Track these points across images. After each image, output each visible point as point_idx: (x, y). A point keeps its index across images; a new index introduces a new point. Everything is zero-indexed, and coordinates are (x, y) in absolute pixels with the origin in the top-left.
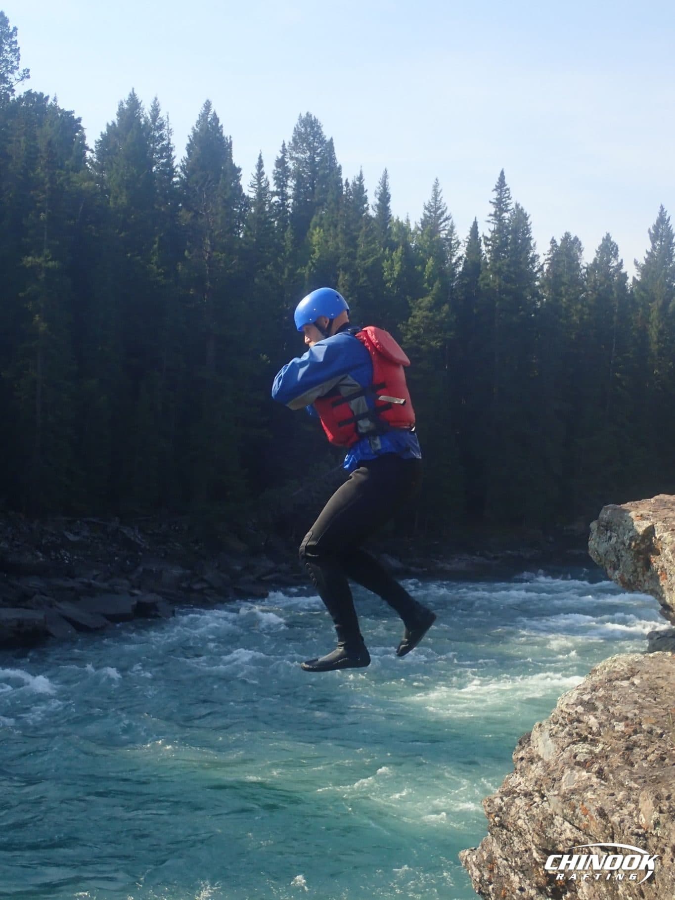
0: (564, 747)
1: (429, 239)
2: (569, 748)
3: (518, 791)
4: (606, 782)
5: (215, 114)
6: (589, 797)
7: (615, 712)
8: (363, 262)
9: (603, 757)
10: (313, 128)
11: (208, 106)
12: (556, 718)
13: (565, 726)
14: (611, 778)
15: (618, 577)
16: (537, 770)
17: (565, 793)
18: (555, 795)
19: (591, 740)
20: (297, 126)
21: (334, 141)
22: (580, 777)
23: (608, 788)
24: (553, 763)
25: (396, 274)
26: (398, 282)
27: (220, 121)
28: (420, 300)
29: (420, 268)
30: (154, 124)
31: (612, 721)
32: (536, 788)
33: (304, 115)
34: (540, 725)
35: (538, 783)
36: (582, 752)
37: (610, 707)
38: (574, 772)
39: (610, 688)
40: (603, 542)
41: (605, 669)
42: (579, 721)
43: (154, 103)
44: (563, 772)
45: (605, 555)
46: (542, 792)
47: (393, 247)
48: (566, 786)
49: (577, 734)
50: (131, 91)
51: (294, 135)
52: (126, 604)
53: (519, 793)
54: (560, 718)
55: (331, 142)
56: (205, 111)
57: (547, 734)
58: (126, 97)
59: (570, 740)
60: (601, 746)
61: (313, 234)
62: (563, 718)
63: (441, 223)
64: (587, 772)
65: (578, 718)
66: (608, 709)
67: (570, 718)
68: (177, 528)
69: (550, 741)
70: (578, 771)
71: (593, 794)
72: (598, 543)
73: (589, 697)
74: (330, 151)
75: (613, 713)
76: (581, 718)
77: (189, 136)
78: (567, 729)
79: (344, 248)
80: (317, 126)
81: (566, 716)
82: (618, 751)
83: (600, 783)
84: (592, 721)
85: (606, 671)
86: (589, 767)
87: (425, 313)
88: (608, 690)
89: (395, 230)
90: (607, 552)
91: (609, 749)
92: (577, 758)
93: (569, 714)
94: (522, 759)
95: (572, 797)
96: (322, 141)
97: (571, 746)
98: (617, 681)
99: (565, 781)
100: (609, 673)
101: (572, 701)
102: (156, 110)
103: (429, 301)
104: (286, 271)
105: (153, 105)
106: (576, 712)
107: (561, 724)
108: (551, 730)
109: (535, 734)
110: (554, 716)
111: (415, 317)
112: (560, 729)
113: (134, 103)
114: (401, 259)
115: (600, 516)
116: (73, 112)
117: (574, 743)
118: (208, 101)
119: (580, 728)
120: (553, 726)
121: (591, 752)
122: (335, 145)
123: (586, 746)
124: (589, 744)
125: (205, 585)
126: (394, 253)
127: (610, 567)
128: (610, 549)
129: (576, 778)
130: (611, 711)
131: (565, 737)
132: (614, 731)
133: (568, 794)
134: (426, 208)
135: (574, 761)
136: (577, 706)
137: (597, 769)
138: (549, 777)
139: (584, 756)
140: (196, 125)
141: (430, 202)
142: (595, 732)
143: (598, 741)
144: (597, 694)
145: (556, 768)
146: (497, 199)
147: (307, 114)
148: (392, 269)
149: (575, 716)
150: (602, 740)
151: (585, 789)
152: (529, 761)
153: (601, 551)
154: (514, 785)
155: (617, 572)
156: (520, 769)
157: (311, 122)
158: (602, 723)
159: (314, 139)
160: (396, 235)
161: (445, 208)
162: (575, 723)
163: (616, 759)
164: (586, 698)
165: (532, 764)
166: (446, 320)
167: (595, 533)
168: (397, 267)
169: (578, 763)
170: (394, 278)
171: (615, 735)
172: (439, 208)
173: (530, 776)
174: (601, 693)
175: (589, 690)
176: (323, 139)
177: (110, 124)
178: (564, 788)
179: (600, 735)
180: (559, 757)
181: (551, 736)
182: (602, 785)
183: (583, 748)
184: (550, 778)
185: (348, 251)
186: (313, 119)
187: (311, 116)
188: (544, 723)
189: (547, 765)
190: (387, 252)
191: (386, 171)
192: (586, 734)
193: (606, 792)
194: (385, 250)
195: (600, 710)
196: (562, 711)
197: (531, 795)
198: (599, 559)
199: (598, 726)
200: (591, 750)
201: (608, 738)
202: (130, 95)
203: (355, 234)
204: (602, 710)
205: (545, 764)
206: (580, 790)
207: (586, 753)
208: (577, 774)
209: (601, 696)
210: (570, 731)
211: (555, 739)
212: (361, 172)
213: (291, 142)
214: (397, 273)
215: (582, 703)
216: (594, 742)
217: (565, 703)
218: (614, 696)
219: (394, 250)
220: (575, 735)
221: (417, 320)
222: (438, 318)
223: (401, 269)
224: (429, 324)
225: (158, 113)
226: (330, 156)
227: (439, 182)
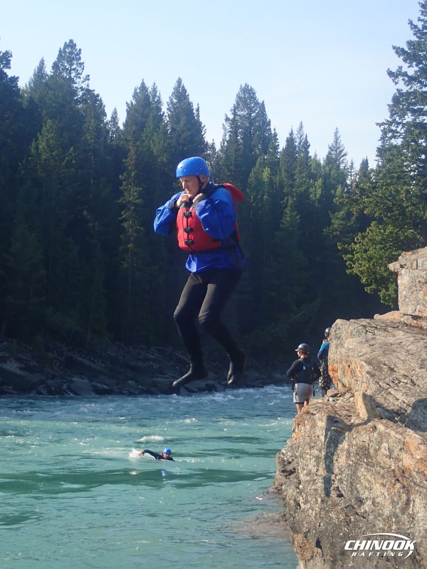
1: (337, 171)
5: (183, 87)
8: (298, 190)
10: (250, 94)
11: (179, 81)
20: (239, 93)
25: (318, 196)
26: (319, 201)
27: (187, 92)
28: (336, 214)
29: (333, 191)
30: (154, 100)
33: (243, 85)
43: (154, 86)
50: (142, 81)
51: (236, 99)
55: (263, 104)
56: (178, 85)
58: (139, 85)
61: (263, 171)
63: (341, 158)
74: (262, 110)
79: (286, 181)
80: (253, 92)
87: (341, 222)
89: (313, 166)
96: (257, 103)
102: (155, 90)
103: (343, 214)
104: (252, 197)
105: (153, 88)
111: (334, 224)
113: (143, 87)
114: (320, 187)
116: (94, 91)
118: (179, 78)
122: (265, 106)
126: (316, 182)
134: (330, 148)
141: (332, 144)
146: (381, 146)
147: (246, 84)
148: (316, 192)
157: (249, 90)
159: (250, 101)
160: (314, 169)
161: (343, 148)
166: (354, 226)
168: (319, 192)
170: (317, 199)
172: (339, 148)
176: (257, 101)
177: (129, 102)
185: (290, 183)
186: (250, 88)
187: (248, 86)
190: (311, 182)
191: (301, 123)
194: (310, 180)
202: (142, 84)
203: (293, 172)
213: (235, 104)
219: (315, 181)
221: (336, 226)
222: (349, 224)
223: (322, 193)
224: (343, 228)
225: (156, 93)
226: (262, 113)
227: (338, 130)
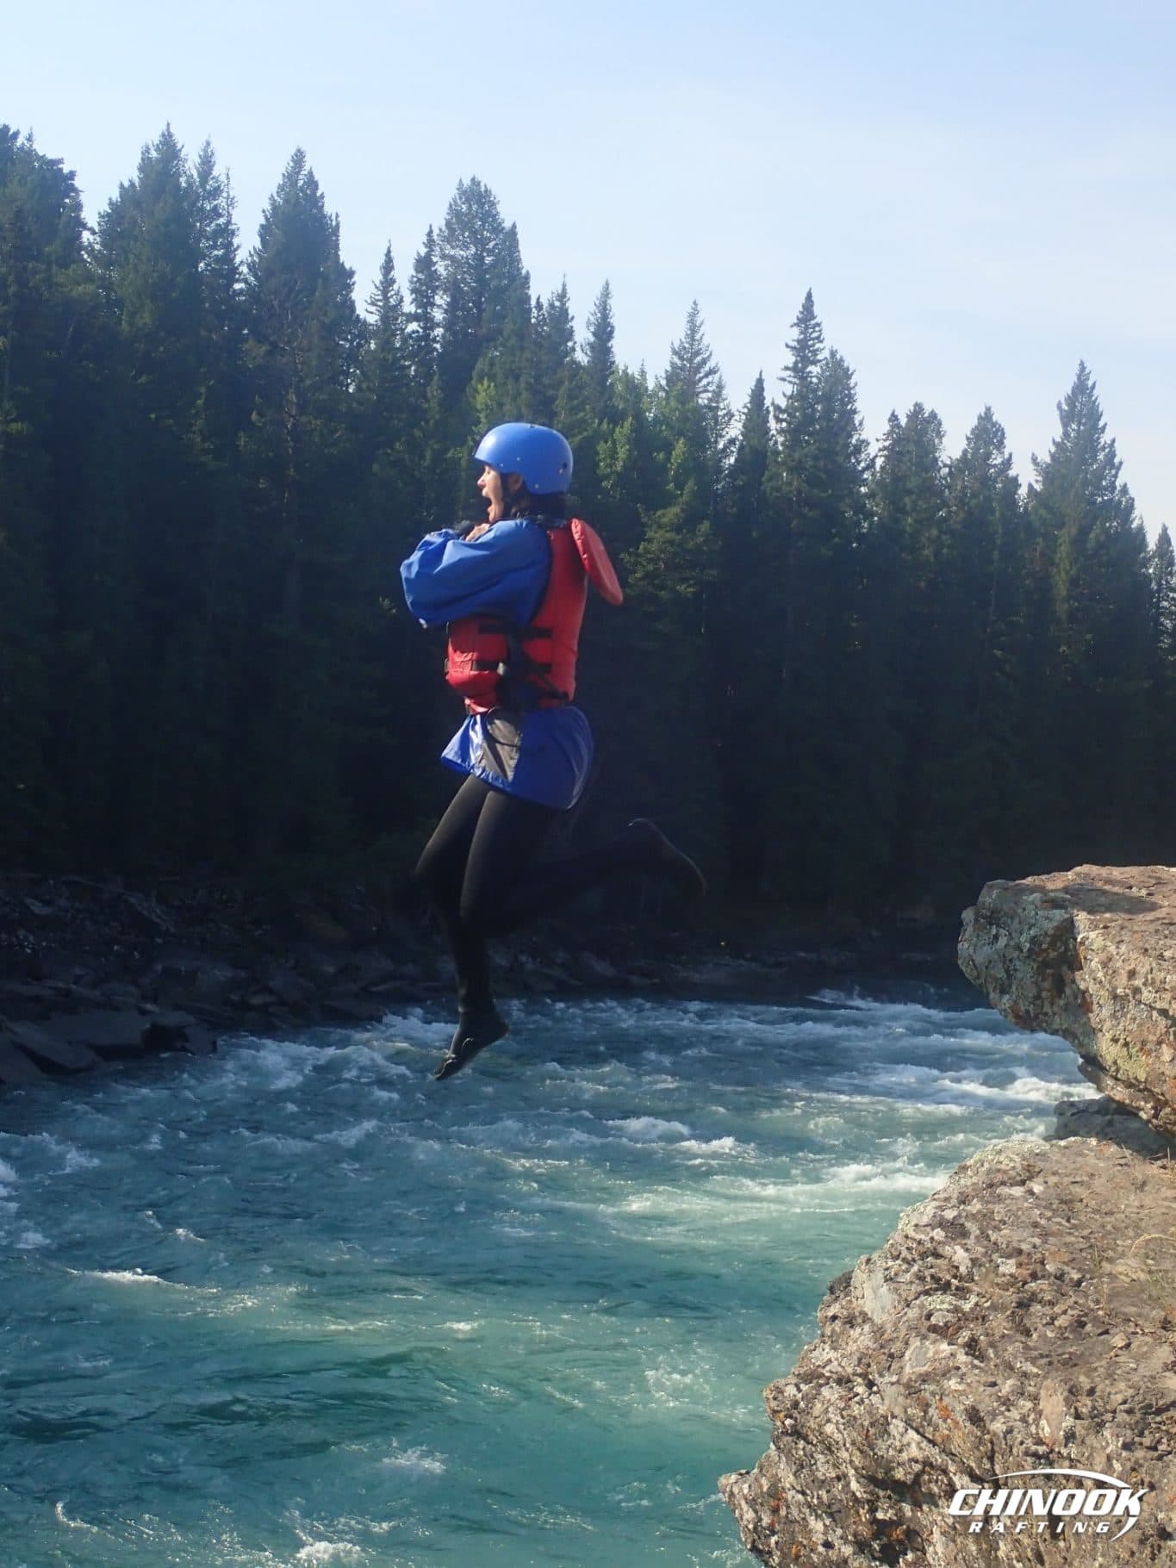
0: (909, 1299)
1: (680, 406)
2: (918, 1302)
3: (828, 1374)
4: (982, 1362)
5: (311, 173)
6: (953, 1387)
7: (1000, 1240)
9: (977, 1319)
10: (481, 205)
11: (299, 159)
12: (896, 1249)
13: (911, 1263)
14: (992, 1355)
15: (1007, 1005)
16: (861, 1338)
17: (910, 1380)
18: (893, 1384)
19: (957, 1288)
20: (455, 200)
21: (518, 230)
22: (936, 1352)
23: (986, 1372)
24: (889, 1328)
25: (619, 466)
26: (622, 479)
27: (320, 187)
28: (659, 513)
29: (661, 456)
30: (204, 190)
31: (995, 1256)
32: (859, 1370)
33: (467, 182)
34: (868, 1261)
35: (864, 1360)
36: (940, 1310)
37: (990, 1232)
38: (927, 1343)
39: (990, 1199)
40: (984, 944)
41: (982, 1165)
42: (937, 1255)
43: (205, 151)
44: (907, 1343)
45: (987, 968)
46: (870, 1377)
47: (616, 418)
48: (912, 1367)
49: (932, 1277)
50: (165, 128)
51: (448, 217)
52: (131, 1029)
53: (829, 1378)
54: (903, 1248)
55: (513, 233)
56: (294, 168)
57: (880, 1276)
58: (156, 139)
59: (920, 1288)
60: (973, 1299)
61: (476, 391)
62: (908, 1248)
63: (701, 379)
64: (949, 1344)
65: (935, 1249)
66: (988, 1236)
67: (921, 1249)
68: (224, 897)
69: (884, 1289)
70: (934, 1342)
71: (959, 1383)
72: (976, 946)
73: (955, 1213)
74: (510, 246)
75: (995, 1244)
76: (940, 1250)
77: (264, 211)
78: (915, 1268)
80: (490, 201)
81: (914, 1246)
82: (1003, 1308)
83: (972, 1363)
84: (960, 1255)
85: (984, 1169)
86: (952, 1335)
87: (671, 536)
88: (988, 1202)
89: (619, 388)
90: (990, 962)
91: (988, 1304)
92: (932, 1319)
93: (919, 1243)
94: (834, 1318)
95: (922, 1387)
96: (497, 229)
97: (922, 1298)
98: (1002, 1187)
99: (910, 1359)
100: (989, 1172)
101: (925, 1220)
102: (207, 163)
103: (675, 515)
104: (428, 455)
105: (202, 153)
106: (932, 1238)
107: (904, 1260)
108: (887, 1269)
109: (859, 1276)
110: (892, 1245)
111: (650, 541)
112: (904, 1267)
113: (169, 149)
114: (629, 441)
115: (980, 899)
116: (60, 161)
117: (927, 1293)
118: (299, 150)
119: (938, 1267)
120: (890, 1263)
121: (957, 1310)
122: (519, 236)
123: (948, 1300)
124: (954, 1295)
125: (269, 999)
126: (617, 430)
127: (995, 987)
128: (996, 957)
129: (930, 1354)
130: (993, 1239)
131: (912, 1282)
132: (997, 1275)
133: (916, 1382)
134: (675, 353)
135: (927, 1324)
136: (933, 1229)
137: (966, 1339)
138: (882, 1351)
139: (944, 1316)
140: (278, 192)
141: (682, 343)
142: (964, 1274)
143: (969, 1291)
144: (969, 1208)
145: (895, 1335)
146: (798, 341)
147: (473, 180)
149: (929, 1245)
150: (976, 1289)
151: (946, 1374)
152: (845, 1323)
153: (979, 959)
154: (817, 1364)
155: (1006, 997)
156: (831, 1336)
157: (480, 194)
158: (977, 1259)
159: (483, 225)
160: (622, 397)
161: (708, 353)
162: (929, 1259)
163: (1000, 1323)
164: (950, 1214)
165: (852, 1327)
166: (704, 548)
167: (970, 929)
168: (622, 453)
169: (934, 1329)
170: (617, 472)
171: (999, 1280)
172: (697, 353)
173: (849, 1349)
174: (976, 1206)
175: (954, 1201)
176: (500, 224)
177: (126, 184)
178: (908, 1370)
179: (973, 1280)
180: (902, 1317)
181: (888, 1279)
182: (975, 1367)
183: (942, 1302)
184: (884, 1354)
186: (483, 189)
187: (479, 184)
188: (875, 1256)
189: (878, 1331)
190: (605, 426)
191: (607, 284)
192: (948, 1277)
193: (983, 1379)
194: (600, 424)
195: (972, 1237)
196: (907, 1237)
197: (849, 1381)
198: (975, 973)
199: (970, 1265)
200: (956, 1306)
201: (986, 1286)
202: (163, 135)
203: (550, 392)
204: (977, 1237)
205: (876, 1329)
206: (936, 1375)
207: (948, 1311)
208: (931, 1347)
209: (974, 1212)
210: (920, 1271)
211: (895, 1285)
212: (564, 286)
213: (444, 228)
214: (621, 464)
215: (942, 1224)
216: (962, 1293)
217: (913, 1223)
218: (998, 1212)
219: (616, 424)
220: (928, 1279)
221: (654, 547)
222: (691, 545)
223: (629, 457)
224: (675, 554)
225: (211, 168)
226: (511, 255)
227: (699, 308)
